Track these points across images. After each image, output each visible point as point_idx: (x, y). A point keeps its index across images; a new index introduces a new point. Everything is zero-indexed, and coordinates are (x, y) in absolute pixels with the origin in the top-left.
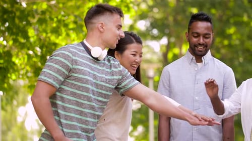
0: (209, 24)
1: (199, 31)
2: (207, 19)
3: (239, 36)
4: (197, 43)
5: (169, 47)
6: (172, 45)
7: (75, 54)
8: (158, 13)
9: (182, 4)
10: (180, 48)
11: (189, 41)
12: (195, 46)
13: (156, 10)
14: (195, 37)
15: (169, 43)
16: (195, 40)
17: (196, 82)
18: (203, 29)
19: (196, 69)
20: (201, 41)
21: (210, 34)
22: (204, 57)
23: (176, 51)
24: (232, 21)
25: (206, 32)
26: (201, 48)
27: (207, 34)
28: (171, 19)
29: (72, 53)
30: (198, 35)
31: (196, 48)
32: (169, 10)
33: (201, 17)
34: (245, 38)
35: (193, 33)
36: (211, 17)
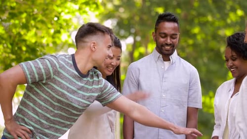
0: (176, 25)
1: (166, 31)
2: (174, 20)
3: (203, 36)
4: (164, 43)
5: (135, 46)
6: (138, 44)
7: (62, 67)
8: (124, 12)
9: (148, 4)
10: (146, 47)
11: (156, 41)
12: (162, 46)
13: (122, 10)
14: (163, 37)
15: (135, 41)
16: (162, 40)
17: (164, 80)
18: (170, 30)
19: (163, 67)
20: (169, 41)
21: (177, 35)
22: (172, 56)
23: (142, 50)
24: (196, 21)
25: (173, 32)
26: (168, 48)
27: (174, 35)
28: (137, 18)
29: (59, 65)
30: (166, 36)
31: (163, 48)
32: (135, 10)
33: (169, 17)
34: (209, 38)
35: (160, 33)
36: (178, 17)
